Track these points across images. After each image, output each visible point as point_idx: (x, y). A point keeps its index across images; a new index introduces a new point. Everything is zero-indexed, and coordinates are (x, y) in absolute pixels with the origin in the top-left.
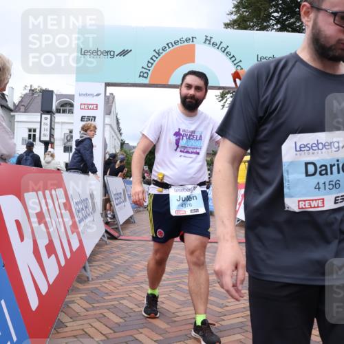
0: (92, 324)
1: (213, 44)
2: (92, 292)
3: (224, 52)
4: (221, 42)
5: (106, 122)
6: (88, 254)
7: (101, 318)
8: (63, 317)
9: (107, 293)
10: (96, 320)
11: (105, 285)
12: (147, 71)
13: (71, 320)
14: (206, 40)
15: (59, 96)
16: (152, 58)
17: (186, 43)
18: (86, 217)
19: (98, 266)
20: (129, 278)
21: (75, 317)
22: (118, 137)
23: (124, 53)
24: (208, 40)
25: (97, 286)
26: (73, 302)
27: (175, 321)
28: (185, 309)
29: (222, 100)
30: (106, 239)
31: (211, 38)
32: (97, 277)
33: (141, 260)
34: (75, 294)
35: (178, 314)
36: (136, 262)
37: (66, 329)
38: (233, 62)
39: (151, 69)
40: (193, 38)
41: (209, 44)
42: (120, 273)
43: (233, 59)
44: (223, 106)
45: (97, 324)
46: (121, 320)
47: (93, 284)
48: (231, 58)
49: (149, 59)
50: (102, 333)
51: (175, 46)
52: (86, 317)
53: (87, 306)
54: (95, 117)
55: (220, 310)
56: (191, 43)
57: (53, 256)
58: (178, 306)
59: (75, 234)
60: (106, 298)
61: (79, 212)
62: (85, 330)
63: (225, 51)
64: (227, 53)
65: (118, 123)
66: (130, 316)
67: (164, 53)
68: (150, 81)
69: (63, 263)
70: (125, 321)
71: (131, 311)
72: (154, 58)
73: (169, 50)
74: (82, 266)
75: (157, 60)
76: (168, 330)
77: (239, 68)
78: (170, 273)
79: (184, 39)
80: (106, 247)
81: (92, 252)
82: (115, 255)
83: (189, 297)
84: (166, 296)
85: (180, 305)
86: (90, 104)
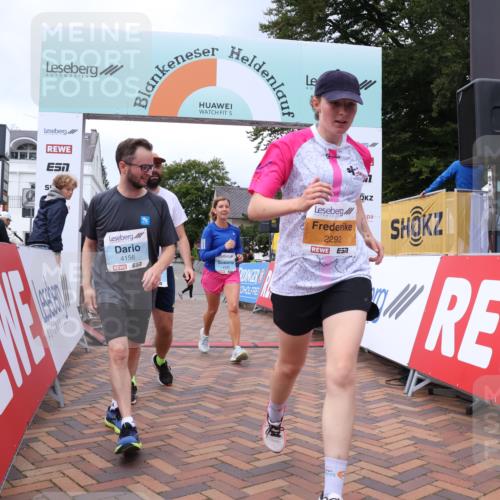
0: (65, 472)
1: (243, 59)
2: (65, 424)
3: (258, 70)
4: (255, 57)
5: (86, 172)
6: (58, 368)
7: (79, 463)
8: (19, 462)
9: (87, 426)
10: (70, 466)
11: (84, 413)
12: (146, 97)
13: (33, 467)
14: (233, 52)
15: (15, 134)
16: (153, 79)
17: (203, 57)
18: (54, 313)
19: (74, 385)
21: (39, 462)
24: (235, 53)
25: (72, 415)
26: (36, 439)
27: (187, 464)
28: (203, 445)
29: (255, 139)
30: (86, 345)
31: (240, 50)
32: (73, 402)
34: (39, 428)
35: (192, 453)
37: (25, 481)
38: (271, 85)
39: (152, 94)
40: (213, 49)
41: (237, 58)
42: (108, 394)
43: (272, 81)
44: (258, 148)
45: (72, 472)
46: (109, 465)
47: (65, 412)
48: (268, 80)
49: (149, 79)
50: (80, 485)
51: (188, 61)
52: (55, 462)
53: (58, 445)
54: (68, 165)
55: (252, 445)
56: (210, 57)
57: (4, 372)
58: (192, 441)
59: (38, 338)
60: (85, 432)
61: (44, 305)
62: (54, 481)
63: (260, 69)
64: (263, 72)
65: (104, 174)
67: (172, 71)
69: (19, 382)
70: (115, 465)
72: (156, 78)
73: (178, 67)
74: (49, 385)
75: (160, 82)
76: (178, 477)
77: (280, 94)
78: (181, 394)
79: (201, 52)
80: (86, 356)
81: (65, 364)
82: (99, 368)
83: (209, 428)
84: (175, 426)
85: (195, 439)
86: (61, 146)
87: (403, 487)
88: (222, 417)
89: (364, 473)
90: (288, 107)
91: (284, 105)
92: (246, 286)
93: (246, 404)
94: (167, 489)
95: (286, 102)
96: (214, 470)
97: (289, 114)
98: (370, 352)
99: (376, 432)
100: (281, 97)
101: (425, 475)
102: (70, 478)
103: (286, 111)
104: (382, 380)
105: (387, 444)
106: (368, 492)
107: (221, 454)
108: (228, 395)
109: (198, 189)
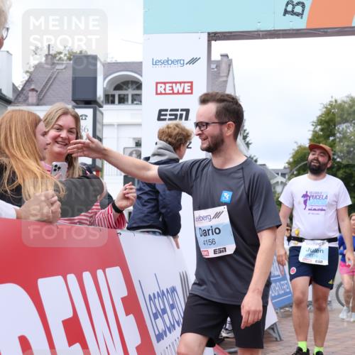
15: (111, 67)
54: (188, 111)
68: (308, 22)
86: (176, 83)
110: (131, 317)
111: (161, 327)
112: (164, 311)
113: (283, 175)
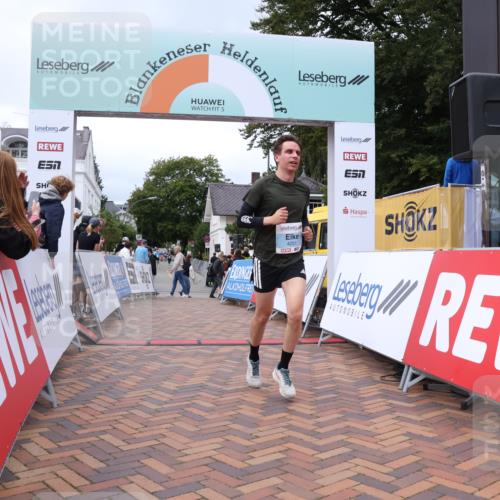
0: (58, 473)
1: (235, 54)
2: (58, 425)
3: (250, 66)
4: (247, 52)
5: (78, 169)
6: (51, 368)
7: (73, 463)
8: (13, 465)
9: (80, 426)
10: (63, 467)
11: (78, 413)
12: (138, 94)
13: (25, 468)
14: (225, 48)
15: (7, 131)
16: (144, 75)
17: (195, 53)
18: (47, 313)
19: (67, 385)
20: (112, 401)
21: (32, 463)
22: (96, 192)
23: (102, 67)
24: (227, 49)
25: (64, 415)
26: (28, 441)
27: (182, 463)
28: (197, 444)
29: (248, 137)
30: (79, 345)
31: (232, 45)
32: (66, 402)
33: (132, 374)
34: (33, 428)
35: (187, 452)
36: (125, 377)
37: (17, 483)
38: (264, 81)
39: (144, 90)
40: (205, 45)
41: (229, 54)
42: (101, 394)
43: (264, 77)
45: (65, 473)
46: (102, 465)
47: (60, 412)
48: (260, 76)
50: (71, 485)
51: (179, 57)
52: (48, 463)
53: (50, 445)
54: (59, 163)
55: (247, 443)
56: (202, 53)
58: (187, 440)
59: (31, 338)
60: (79, 432)
61: (36, 305)
62: (47, 482)
63: (252, 64)
64: (255, 68)
65: (97, 171)
66: (115, 458)
68: (142, 108)
69: (13, 382)
70: (108, 465)
71: (117, 450)
72: (148, 75)
73: (169, 63)
74: (42, 386)
75: (152, 78)
76: (172, 476)
77: (272, 90)
78: (174, 392)
79: (193, 47)
80: (80, 355)
81: (58, 363)
82: (92, 368)
83: (203, 427)
84: (169, 425)
85: (189, 438)
86: (52, 143)
87: (398, 483)
88: (215, 416)
89: (359, 470)
90: (280, 103)
91: (277, 101)
92: (240, 283)
93: (241, 402)
94: (161, 488)
95: (279, 98)
96: (207, 469)
97: (282, 109)
98: (364, 348)
99: (371, 428)
100: (274, 92)
101: (420, 470)
102: (63, 479)
103: (278, 107)
104: (377, 376)
105: (382, 440)
106: (363, 488)
107: (215, 452)
108: (222, 393)
109: (191, 187)
110: (20, 305)
111: (40, 312)
112: (42, 301)
113: (125, 209)
